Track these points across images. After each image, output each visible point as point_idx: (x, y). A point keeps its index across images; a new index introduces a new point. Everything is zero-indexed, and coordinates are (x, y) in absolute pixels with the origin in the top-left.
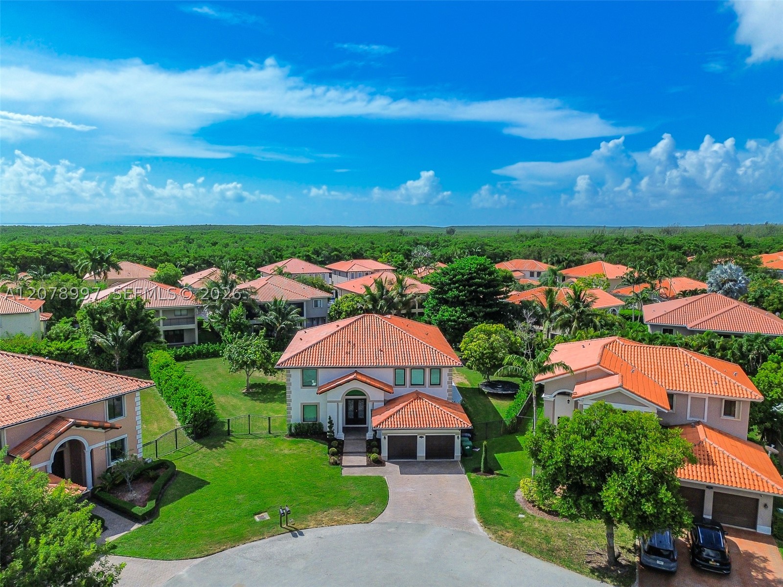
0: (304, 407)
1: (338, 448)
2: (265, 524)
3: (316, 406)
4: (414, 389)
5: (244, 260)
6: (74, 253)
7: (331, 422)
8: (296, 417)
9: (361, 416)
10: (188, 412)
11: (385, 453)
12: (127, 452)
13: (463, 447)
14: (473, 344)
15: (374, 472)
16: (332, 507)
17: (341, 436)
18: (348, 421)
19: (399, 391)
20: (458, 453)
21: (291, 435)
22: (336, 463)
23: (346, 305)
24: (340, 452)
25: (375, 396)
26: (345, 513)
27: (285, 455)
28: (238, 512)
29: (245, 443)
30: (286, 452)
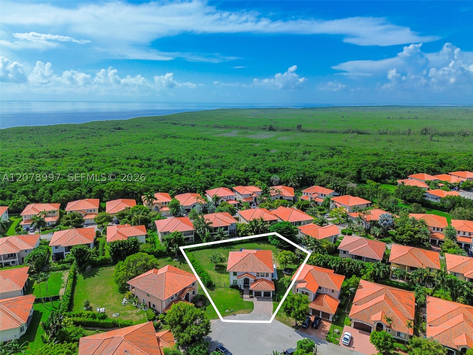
0: (234, 281)
1: (242, 292)
2: (228, 313)
3: (237, 280)
4: (262, 277)
5: (199, 186)
6: (135, 186)
7: (240, 285)
8: (232, 283)
9: (248, 282)
10: (206, 281)
11: (253, 295)
12: (195, 293)
13: (273, 294)
14: (281, 258)
15: (251, 300)
16: (242, 309)
17: (243, 289)
18: (244, 283)
19: (258, 278)
20: (271, 295)
21: (231, 287)
22: (242, 297)
23: (243, 228)
24: (242, 294)
25: (251, 280)
26: (244, 311)
27: (229, 294)
28: (222, 309)
29: (220, 289)
30: (230, 293)
